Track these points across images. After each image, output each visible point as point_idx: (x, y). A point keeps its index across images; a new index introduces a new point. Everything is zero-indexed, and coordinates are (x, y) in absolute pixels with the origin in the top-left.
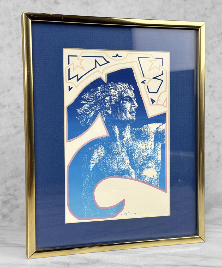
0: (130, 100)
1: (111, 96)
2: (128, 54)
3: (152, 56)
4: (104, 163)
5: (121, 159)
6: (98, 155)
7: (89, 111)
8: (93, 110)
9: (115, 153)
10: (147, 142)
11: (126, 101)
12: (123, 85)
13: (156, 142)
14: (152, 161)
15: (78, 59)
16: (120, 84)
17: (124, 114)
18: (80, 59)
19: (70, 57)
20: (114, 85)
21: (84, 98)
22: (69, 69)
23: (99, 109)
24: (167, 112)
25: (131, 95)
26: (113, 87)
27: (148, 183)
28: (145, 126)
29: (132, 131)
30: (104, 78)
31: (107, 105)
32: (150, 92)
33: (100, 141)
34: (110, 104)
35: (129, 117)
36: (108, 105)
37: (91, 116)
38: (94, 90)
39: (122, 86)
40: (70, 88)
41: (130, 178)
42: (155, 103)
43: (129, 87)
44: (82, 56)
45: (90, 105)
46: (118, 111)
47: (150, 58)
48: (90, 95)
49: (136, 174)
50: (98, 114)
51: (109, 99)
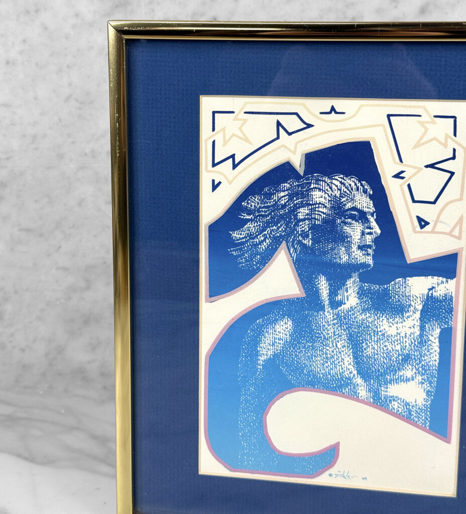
0: (362, 216)
1: (312, 205)
2: (362, 106)
3: (426, 110)
4: (290, 356)
5: (333, 352)
6: (277, 337)
7: (257, 238)
8: (268, 236)
9: (318, 337)
10: (401, 320)
11: (349, 220)
12: (345, 182)
13: (425, 322)
14: (412, 365)
15: (234, 120)
16: (336, 180)
17: (343, 249)
18: (240, 120)
19: (216, 115)
20: (321, 180)
21: (247, 207)
22: (214, 142)
23: (283, 234)
24: (462, 252)
25: (364, 205)
26: (318, 184)
27: (400, 414)
28: (397, 280)
29: (362, 291)
30: (298, 163)
31: (303, 225)
32: (416, 199)
33: (284, 306)
34: (309, 224)
35: (356, 256)
36: (305, 226)
37: (264, 248)
38: (273, 191)
39: (341, 182)
40: (216, 183)
41: (354, 396)
42: (427, 228)
43: (360, 187)
44: (245, 113)
45: (261, 223)
46: (328, 240)
47: (420, 116)
48: (262, 201)
49: (370, 391)
50: (279, 245)
51: (307, 212)
